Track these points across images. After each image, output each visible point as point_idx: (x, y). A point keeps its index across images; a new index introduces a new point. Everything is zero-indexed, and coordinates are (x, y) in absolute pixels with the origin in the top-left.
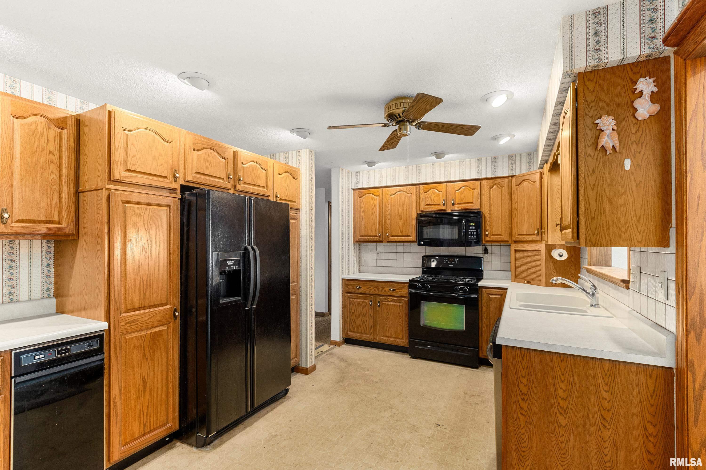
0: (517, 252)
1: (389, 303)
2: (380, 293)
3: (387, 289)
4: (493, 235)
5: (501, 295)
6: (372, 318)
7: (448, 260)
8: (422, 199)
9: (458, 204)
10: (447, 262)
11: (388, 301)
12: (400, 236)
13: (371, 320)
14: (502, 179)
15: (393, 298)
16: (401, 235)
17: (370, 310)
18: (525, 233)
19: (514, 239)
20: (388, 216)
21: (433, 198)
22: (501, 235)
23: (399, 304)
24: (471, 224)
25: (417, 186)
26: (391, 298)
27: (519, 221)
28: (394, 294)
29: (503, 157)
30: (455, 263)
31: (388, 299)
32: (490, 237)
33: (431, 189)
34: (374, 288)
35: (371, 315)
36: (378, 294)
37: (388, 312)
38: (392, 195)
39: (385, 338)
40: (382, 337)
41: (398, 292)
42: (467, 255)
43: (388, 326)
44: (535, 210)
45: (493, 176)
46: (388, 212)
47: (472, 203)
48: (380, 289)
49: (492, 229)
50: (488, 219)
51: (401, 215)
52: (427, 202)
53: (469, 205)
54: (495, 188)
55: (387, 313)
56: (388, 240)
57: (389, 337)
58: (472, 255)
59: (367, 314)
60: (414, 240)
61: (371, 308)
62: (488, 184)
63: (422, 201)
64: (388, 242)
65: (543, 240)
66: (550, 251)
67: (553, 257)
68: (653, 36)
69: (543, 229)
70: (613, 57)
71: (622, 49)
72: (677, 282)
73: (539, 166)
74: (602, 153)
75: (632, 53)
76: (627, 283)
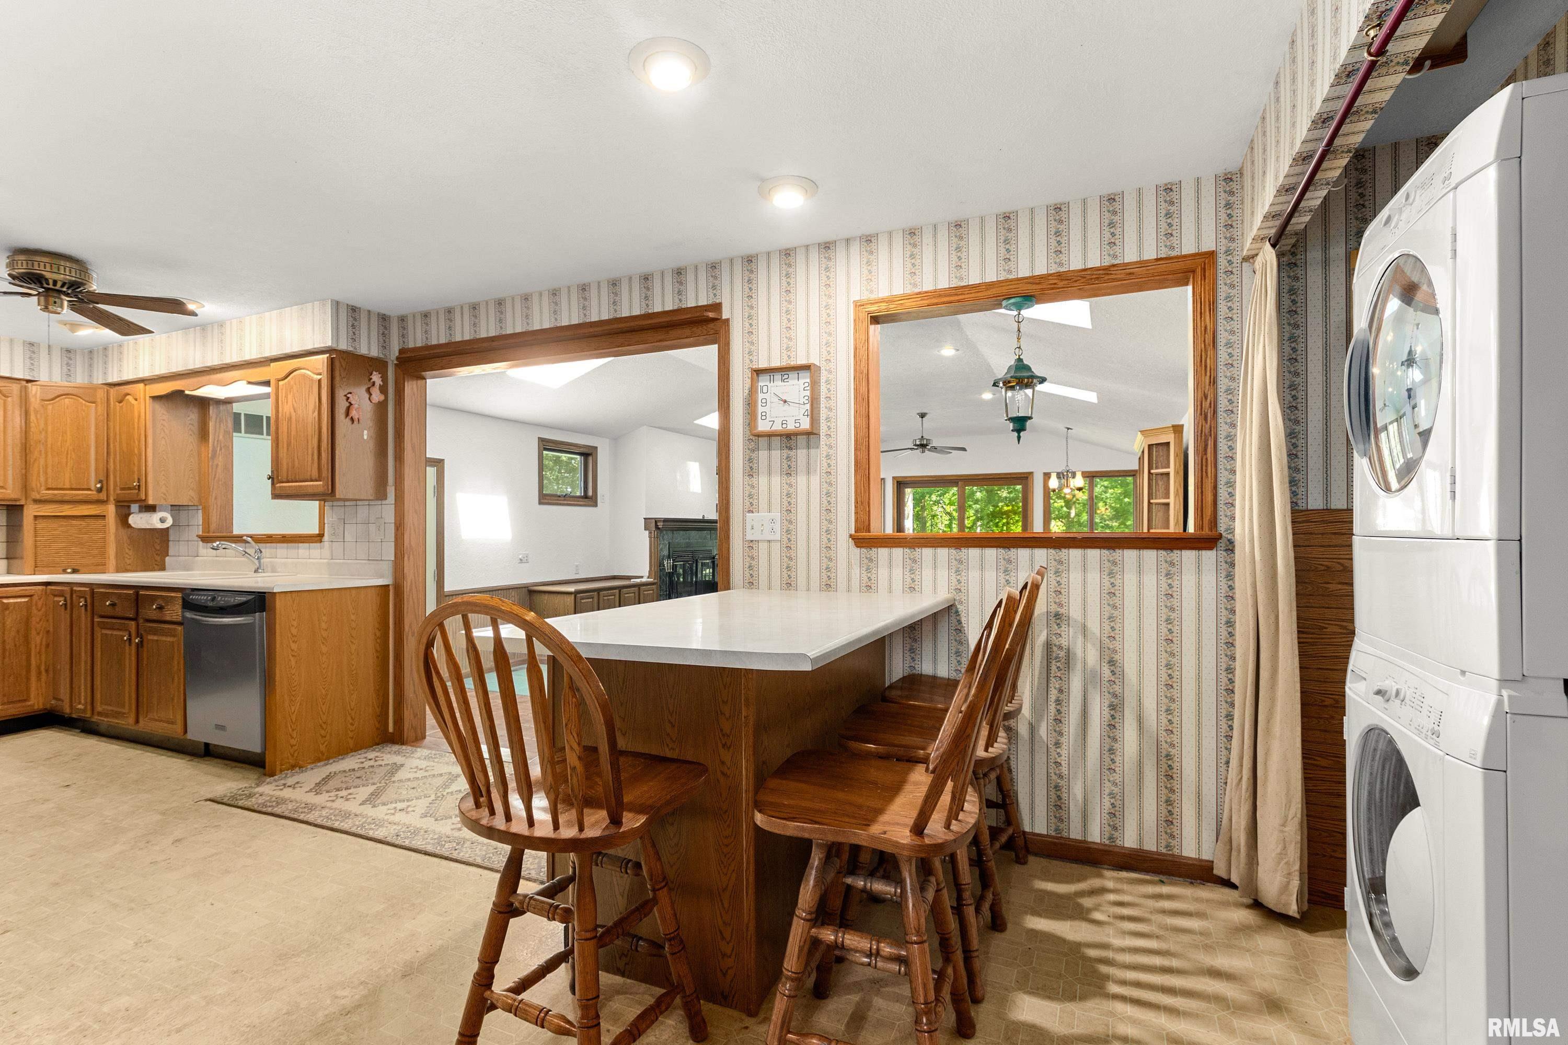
0: (39, 521)
5: (30, 596)
14: (7, 381)
18: (67, 486)
19: (35, 495)
27: (50, 464)
65: (112, 499)
66: (123, 519)
67: (129, 526)
68: (384, 346)
69: (115, 482)
70: (363, 350)
71: (368, 347)
72: (395, 523)
73: (110, 380)
74: (350, 422)
75: (374, 352)
76: (319, 538)
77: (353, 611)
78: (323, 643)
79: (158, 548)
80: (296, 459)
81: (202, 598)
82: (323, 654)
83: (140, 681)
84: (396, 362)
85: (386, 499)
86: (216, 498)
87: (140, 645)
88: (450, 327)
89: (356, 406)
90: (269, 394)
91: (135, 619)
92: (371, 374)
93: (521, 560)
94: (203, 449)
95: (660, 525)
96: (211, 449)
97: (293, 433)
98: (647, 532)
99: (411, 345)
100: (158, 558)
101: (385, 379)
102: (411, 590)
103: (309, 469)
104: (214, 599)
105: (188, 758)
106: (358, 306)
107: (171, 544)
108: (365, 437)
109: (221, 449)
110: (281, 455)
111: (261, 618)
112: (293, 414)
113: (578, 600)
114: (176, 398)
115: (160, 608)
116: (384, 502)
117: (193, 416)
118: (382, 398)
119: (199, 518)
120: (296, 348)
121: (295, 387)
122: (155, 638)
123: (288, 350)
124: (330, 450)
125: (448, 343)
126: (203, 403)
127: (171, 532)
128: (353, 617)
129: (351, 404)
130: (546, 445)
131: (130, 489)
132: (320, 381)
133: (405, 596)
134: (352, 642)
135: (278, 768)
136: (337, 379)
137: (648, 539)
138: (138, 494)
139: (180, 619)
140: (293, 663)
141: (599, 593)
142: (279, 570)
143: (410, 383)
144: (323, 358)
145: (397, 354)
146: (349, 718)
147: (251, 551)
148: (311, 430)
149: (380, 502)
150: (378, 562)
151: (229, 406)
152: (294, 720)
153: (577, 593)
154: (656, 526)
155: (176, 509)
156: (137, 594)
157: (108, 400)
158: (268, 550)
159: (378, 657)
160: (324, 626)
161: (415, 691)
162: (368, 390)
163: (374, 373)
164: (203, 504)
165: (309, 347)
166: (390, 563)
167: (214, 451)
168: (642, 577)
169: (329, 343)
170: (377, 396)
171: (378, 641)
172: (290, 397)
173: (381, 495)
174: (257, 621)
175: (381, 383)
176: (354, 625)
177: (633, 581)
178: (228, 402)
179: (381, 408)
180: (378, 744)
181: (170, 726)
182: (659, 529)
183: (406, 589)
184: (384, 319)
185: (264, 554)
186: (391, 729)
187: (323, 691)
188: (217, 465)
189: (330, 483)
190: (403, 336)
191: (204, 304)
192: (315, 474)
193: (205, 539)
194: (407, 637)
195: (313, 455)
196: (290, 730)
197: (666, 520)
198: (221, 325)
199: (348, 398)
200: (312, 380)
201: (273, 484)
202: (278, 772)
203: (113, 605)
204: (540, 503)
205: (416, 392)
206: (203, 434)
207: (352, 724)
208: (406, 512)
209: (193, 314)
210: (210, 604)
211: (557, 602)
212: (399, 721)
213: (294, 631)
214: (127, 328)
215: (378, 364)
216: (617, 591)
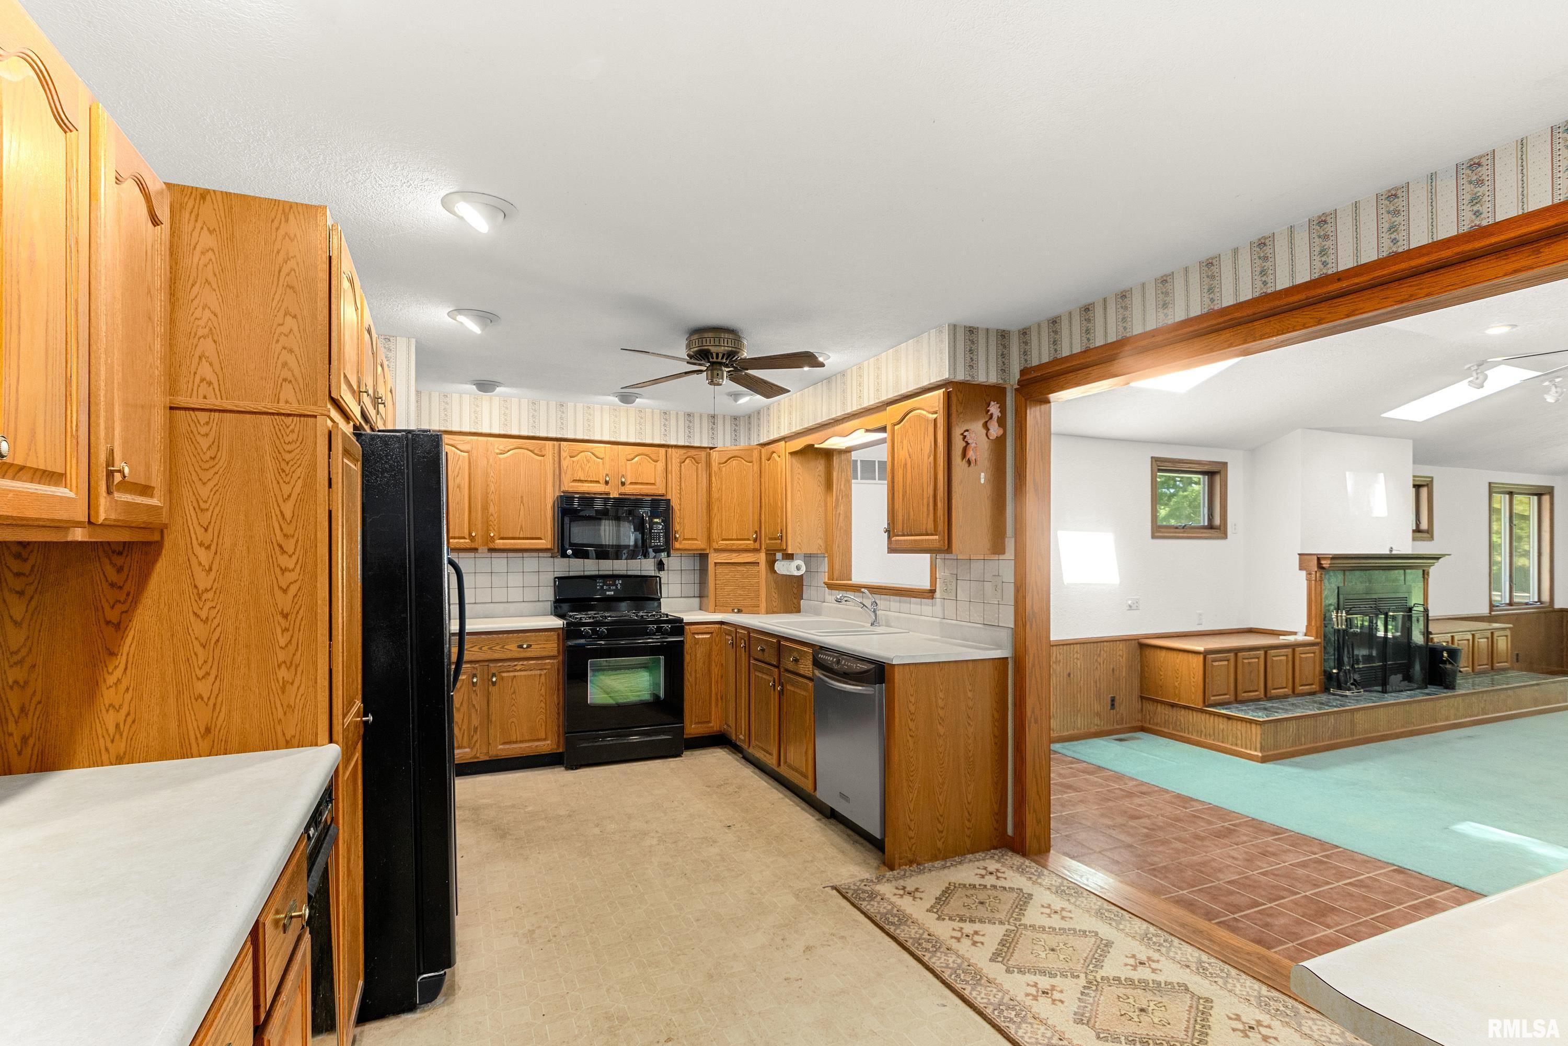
0: (718, 567)
1: (516, 674)
2: (497, 656)
3: (513, 647)
4: (685, 539)
5: (711, 633)
6: (477, 710)
7: (605, 584)
8: (565, 468)
9: (631, 483)
10: (602, 587)
11: (515, 671)
12: (519, 538)
13: (474, 716)
14: (697, 450)
15: (525, 663)
16: (521, 536)
17: (473, 696)
18: (734, 537)
19: (715, 546)
20: (491, 497)
21: (587, 468)
22: (696, 539)
23: (538, 672)
24: (656, 520)
25: (555, 443)
26: (521, 663)
27: (724, 519)
28: (528, 655)
29: (701, 415)
30: (617, 587)
31: (515, 665)
32: (680, 543)
33: (582, 452)
34: (480, 649)
35: (474, 706)
36: (493, 658)
37: (514, 692)
38: (501, 454)
39: (507, 746)
40: (500, 747)
41: (536, 651)
42: (630, 573)
43: (514, 719)
44: (751, 503)
45: (687, 444)
46: (493, 488)
47: (653, 484)
48: (497, 648)
49: (684, 529)
50: (678, 512)
51: (522, 497)
52: (575, 476)
53: (649, 487)
54: (688, 464)
55: (513, 696)
56: (492, 546)
57: (516, 742)
58: (638, 573)
59: (465, 705)
60: (549, 547)
61: (475, 691)
62: (677, 456)
63: (566, 473)
64: (491, 550)
65: (763, 547)
66: (771, 563)
67: (775, 572)
68: (1004, 369)
69: (765, 532)
70: (981, 378)
71: (987, 375)
72: (1015, 583)
73: (762, 441)
74: (967, 465)
75: (993, 379)
76: (931, 593)
77: (970, 688)
78: (940, 723)
79: (795, 592)
80: (911, 510)
81: (829, 659)
82: (940, 736)
83: (782, 728)
84: (1016, 386)
85: (1004, 553)
86: (838, 547)
87: (781, 693)
88: (1087, 330)
89: (973, 445)
90: (886, 438)
91: (777, 667)
92: (989, 405)
93: (1130, 606)
94: (828, 499)
95: (1325, 563)
96: (834, 498)
97: (909, 481)
98: (1304, 573)
99: (1035, 362)
100: (795, 601)
101: (1003, 410)
102: (1033, 666)
103: (925, 522)
104: (838, 662)
105: (818, 815)
106: (976, 325)
107: (804, 587)
108: (982, 481)
109: (842, 498)
110: (896, 506)
111: (881, 689)
112: (909, 461)
113: (1209, 662)
114: (808, 452)
115: (796, 661)
116: (1001, 557)
117: (820, 466)
118: (1001, 432)
119: (825, 567)
120: (912, 387)
121: (910, 431)
122: (792, 689)
123: (904, 390)
124: (946, 499)
125: (1085, 352)
126: (828, 454)
127: (804, 577)
128: (970, 694)
129: (968, 444)
130: (1160, 465)
131: (775, 539)
132: (935, 420)
133: (1027, 673)
134: (969, 724)
135: (897, 861)
136: (954, 415)
137: (1305, 583)
138: (781, 544)
139: (810, 675)
140: (911, 744)
141: (1236, 655)
142: (892, 624)
143: (1033, 409)
144: (939, 395)
145: (1018, 376)
146: (966, 814)
147: (868, 603)
148: (927, 477)
149: (996, 557)
150: (994, 628)
151: (849, 454)
152: (912, 809)
153: (1206, 653)
154: (1320, 566)
155: (808, 558)
156: (779, 642)
157: (761, 458)
158: (883, 602)
159: (996, 744)
160: (941, 703)
161: (1038, 791)
162: (986, 426)
163: (992, 403)
164: (828, 550)
165: (925, 383)
166: (1010, 631)
167: (837, 500)
168: (1295, 633)
169: (946, 375)
170: (995, 431)
171: (996, 724)
172: (905, 442)
173: (998, 548)
174: (877, 692)
175: (1000, 415)
176: (971, 704)
177: (1283, 639)
178: (848, 451)
179: (1000, 443)
180: (995, 848)
181: (803, 779)
182: (1323, 568)
183: (1029, 665)
184: (1003, 335)
185: (879, 607)
186: (1010, 831)
187: (941, 780)
188: (840, 513)
189: (946, 537)
190: (1025, 353)
191: (830, 354)
192: (930, 526)
193: (830, 587)
194: (1030, 722)
195: (928, 505)
196: (908, 820)
197: (1335, 557)
198: (843, 374)
199: (965, 437)
200: (927, 420)
201: (889, 537)
202: (896, 866)
203: (763, 650)
204: (1153, 537)
205: (1039, 420)
206: (829, 485)
207: (969, 820)
208: (1027, 570)
209: (822, 365)
210: (836, 667)
211: (1178, 661)
212: (1020, 824)
213: (912, 708)
214: (770, 390)
215: (996, 392)
216: (1262, 652)
